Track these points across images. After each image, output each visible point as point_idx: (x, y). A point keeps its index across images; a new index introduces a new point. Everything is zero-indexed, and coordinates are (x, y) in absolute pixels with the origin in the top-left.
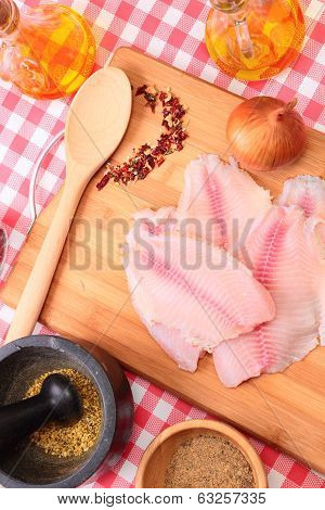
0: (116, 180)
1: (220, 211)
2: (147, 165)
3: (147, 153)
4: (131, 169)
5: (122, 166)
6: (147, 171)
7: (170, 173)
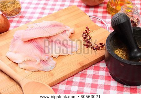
0: (86, 30)
3: (88, 38)
4: (86, 34)
6: (83, 36)
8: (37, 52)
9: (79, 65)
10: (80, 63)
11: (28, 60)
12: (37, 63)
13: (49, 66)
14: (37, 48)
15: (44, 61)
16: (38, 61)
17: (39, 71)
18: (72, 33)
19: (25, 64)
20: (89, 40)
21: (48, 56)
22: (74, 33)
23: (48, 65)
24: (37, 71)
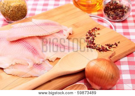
11: (16, 64)
12: (29, 67)
13: (45, 70)
14: (29, 48)
15: (38, 65)
16: (31, 64)
17: (31, 77)
18: (70, 34)
19: (12, 68)
21: (43, 58)
22: (73, 34)
23: (43, 69)
24: (30, 77)
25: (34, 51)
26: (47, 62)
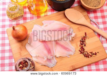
0: (84, 36)
1: (62, 47)
2: (82, 43)
3: (84, 45)
4: (83, 40)
5: (85, 39)
6: (81, 42)
7: (77, 45)
8: (46, 52)
9: (72, 68)
10: (72, 66)
13: (52, 64)
14: (46, 49)
20: (84, 47)
22: (75, 37)
24: (44, 66)
25: (49, 51)
26: (54, 58)
